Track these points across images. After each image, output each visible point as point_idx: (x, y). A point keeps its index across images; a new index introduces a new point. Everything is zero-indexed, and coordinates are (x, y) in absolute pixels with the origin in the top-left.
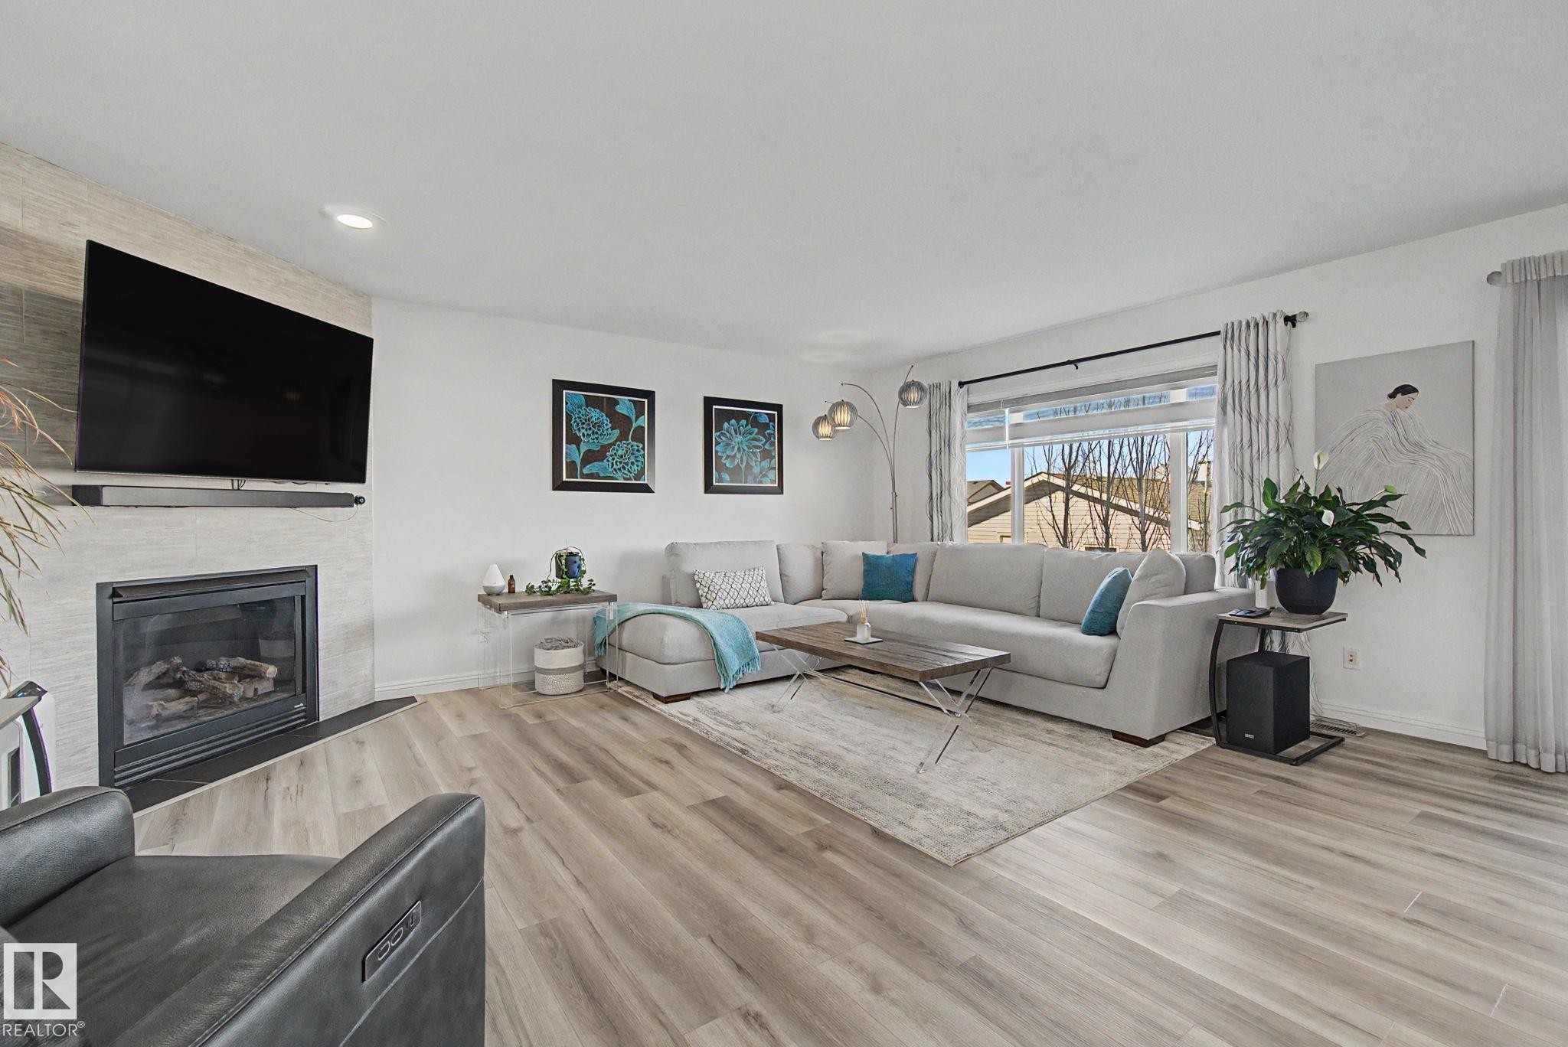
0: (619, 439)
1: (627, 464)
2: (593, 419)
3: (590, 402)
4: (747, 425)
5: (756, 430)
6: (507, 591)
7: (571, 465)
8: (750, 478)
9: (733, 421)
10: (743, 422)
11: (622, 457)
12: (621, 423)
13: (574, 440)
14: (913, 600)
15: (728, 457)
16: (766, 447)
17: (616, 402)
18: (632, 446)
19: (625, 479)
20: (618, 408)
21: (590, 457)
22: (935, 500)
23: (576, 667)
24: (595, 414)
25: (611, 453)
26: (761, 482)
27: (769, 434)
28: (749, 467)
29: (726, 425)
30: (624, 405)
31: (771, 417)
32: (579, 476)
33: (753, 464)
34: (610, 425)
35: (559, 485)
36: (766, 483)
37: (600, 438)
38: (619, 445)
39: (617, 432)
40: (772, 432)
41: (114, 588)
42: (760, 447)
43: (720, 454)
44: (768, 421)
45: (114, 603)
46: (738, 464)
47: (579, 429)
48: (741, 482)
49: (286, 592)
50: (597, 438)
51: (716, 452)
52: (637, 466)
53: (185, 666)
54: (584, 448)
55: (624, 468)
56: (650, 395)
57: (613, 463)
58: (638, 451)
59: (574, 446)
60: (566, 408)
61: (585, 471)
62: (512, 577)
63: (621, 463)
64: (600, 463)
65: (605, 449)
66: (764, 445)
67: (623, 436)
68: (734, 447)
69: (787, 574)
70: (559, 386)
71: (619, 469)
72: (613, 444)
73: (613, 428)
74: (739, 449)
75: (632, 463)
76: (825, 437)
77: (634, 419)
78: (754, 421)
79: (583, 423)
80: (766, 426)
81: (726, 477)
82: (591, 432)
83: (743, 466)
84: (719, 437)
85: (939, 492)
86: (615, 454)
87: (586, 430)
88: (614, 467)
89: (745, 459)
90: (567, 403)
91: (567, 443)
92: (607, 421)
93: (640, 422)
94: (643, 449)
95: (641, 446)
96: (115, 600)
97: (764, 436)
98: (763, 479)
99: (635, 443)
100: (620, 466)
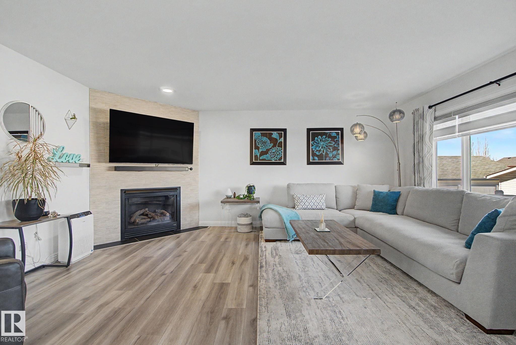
0: (273, 147)
1: (276, 155)
2: (264, 141)
3: (263, 135)
4: (326, 138)
5: (330, 139)
6: (233, 197)
7: (256, 156)
8: (327, 158)
9: (320, 137)
10: (324, 136)
11: (274, 153)
12: (274, 141)
13: (257, 148)
14: (396, 213)
15: (317, 150)
16: (335, 146)
17: (272, 134)
18: (278, 149)
19: (275, 160)
20: (273, 136)
21: (262, 153)
22: (416, 166)
23: (249, 224)
24: (265, 139)
25: (270, 152)
26: (332, 160)
27: (337, 140)
28: (327, 154)
29: (316, 138)
30: (275, 135)
31: (338, 134)
32: (259, 160)
33: (329, 153)
34: (270, 142)
35: (252, 163)
36: (335, 160)
37: (266, 147)
38: (273, 149)
39: (272, 144)
40: (338, 139)
41: (125, 191)
42: (332, 146)
43: (314, 150)
44: (336, 135)
45: (125, 194)
46: (322, 153)
47: (259, 144)
48: (323, 160)
49: (172, 193)
50: (265, 147)
51: (312, 149)
52: (280, 156)
53: (148, 211)
54: (260, 151)
55: (274, 156)
56: (285, 130)
57: (270, 155)
58: (280, 150)
59: (257, 150)
60: (255, 138)
61: (261, 158)
62: (235, 193)
63: (274, 155)
64: (266, 155)
65: (268, 150)
66: (334, 145)
67: (274, 146)
68: (320, 147)
69: (338, 197)
70: (252, 130)
71: (273, 157)
72: (271, 148)
73: (270, 143)
74: (322, 147)
75: (278, 155)
76: (361, 140)
77: (278, 140)
78: (330, 136)
79: (260, 142)
80: (335, 137)
81: (316, 158)
82: (262, 145)
83: (324, 154)
84: (313, 143)
85: (418, 162)
86: (272, 152)
87: (261, 145)
88: (271, 156)
89: (325, 151)
90: (255, 136)
91: (254, 149)
92: (269, 141)
93: (280, 140)
94: (282, 149)
95: (281, 148)
96: (125, 193)
97: (334, 141)
98: (333, 159)
99: (279, 148)
100: (273, 156)
